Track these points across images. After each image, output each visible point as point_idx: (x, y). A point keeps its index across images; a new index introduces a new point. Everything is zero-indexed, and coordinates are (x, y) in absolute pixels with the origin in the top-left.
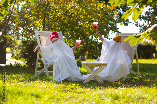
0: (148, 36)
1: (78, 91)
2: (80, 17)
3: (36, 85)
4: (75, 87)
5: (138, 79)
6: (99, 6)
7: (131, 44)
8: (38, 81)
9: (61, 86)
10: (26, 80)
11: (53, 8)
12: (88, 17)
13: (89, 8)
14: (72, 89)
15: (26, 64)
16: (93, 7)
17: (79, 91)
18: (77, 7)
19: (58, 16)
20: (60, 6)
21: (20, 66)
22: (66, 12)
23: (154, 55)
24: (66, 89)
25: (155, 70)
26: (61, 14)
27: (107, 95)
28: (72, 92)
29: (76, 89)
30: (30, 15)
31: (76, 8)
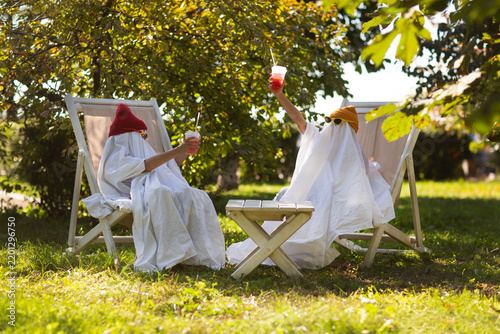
0: (449, 109)
1: (216, 309)
2: (217, 47)
3: (73, 286)
4: (207, 294)
5: (418, 256)
6: (282, 8)
7: (390, 132)
8: (78, 272)
9: (158, 288)
10: (39, 267)
11: (128, 18)
12: (244, 48)
13: (248, 15)
14: (196, 300)
15: (37, 207)
16: (262, 11)
17: (218, 310)
18: (206, 13)
19: (145, 44)
20: (148, 9)
21: (20, 212)
22: (171, 29)
23: (465, 166)
24: (173, 301)
25: (473, 221)
26: (154, 37)
27: (317, 324)
28: (196, 312)
29: (209, 299)
30: (51, 43)
31: (203, 15)
